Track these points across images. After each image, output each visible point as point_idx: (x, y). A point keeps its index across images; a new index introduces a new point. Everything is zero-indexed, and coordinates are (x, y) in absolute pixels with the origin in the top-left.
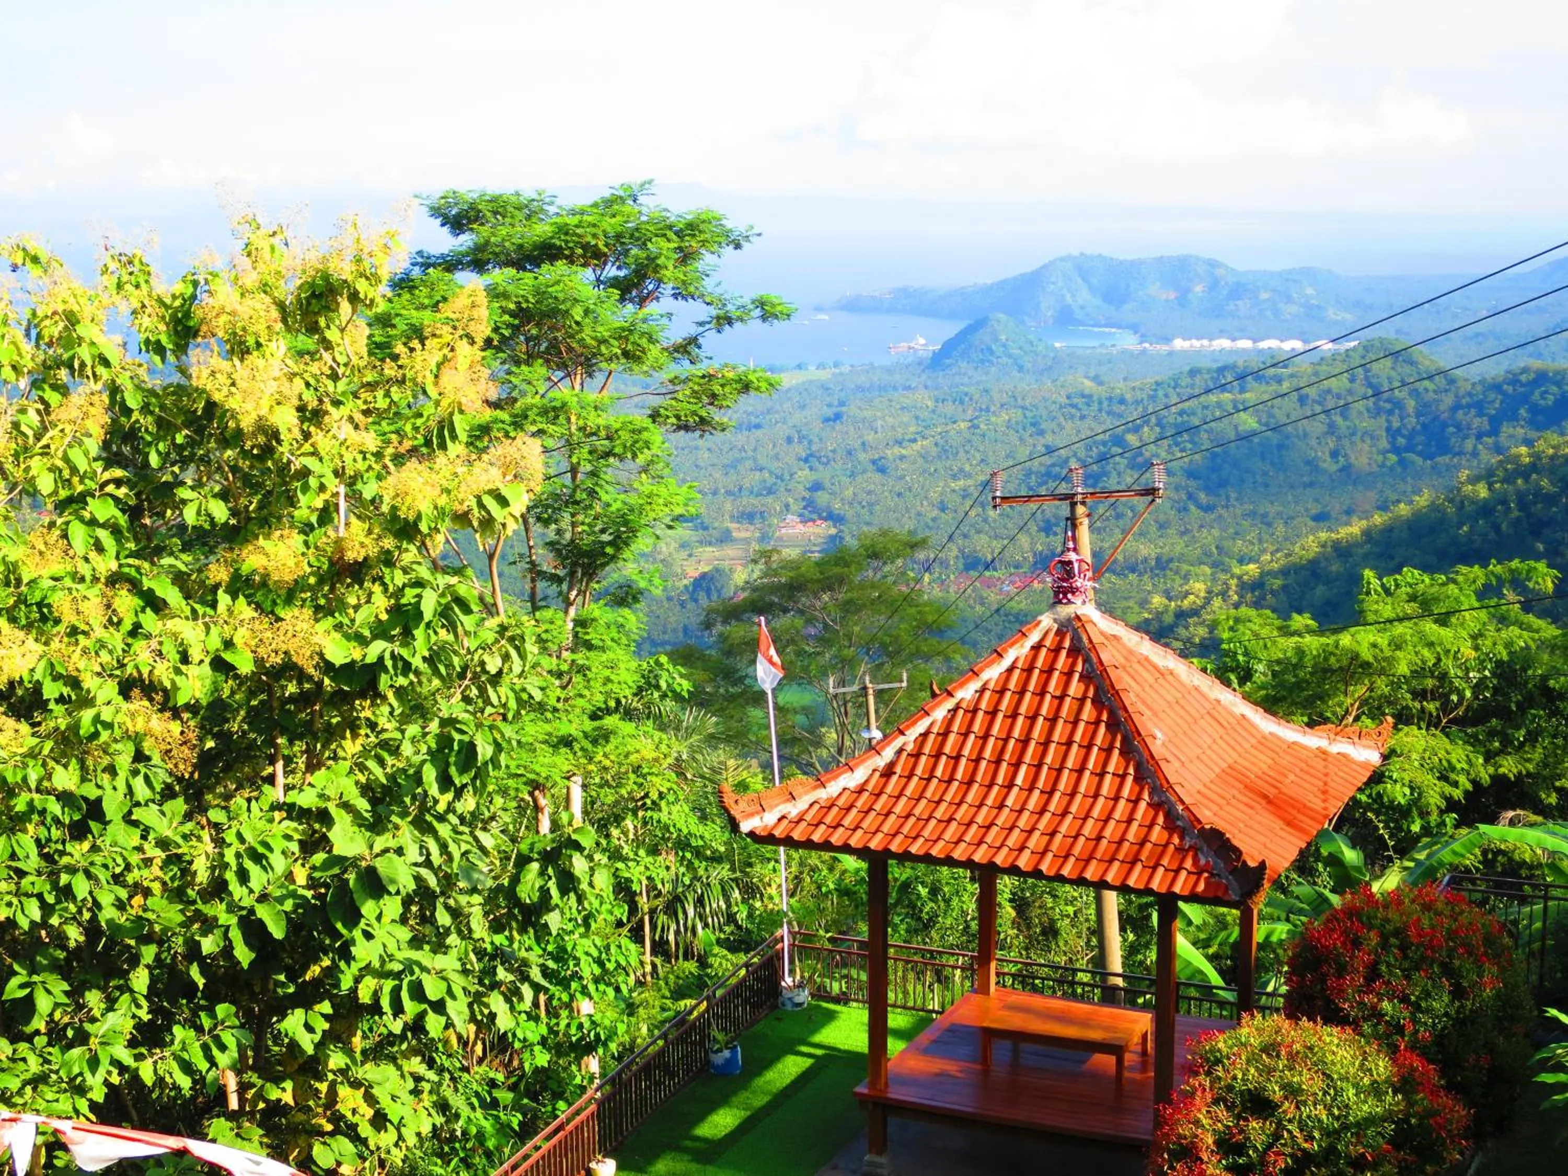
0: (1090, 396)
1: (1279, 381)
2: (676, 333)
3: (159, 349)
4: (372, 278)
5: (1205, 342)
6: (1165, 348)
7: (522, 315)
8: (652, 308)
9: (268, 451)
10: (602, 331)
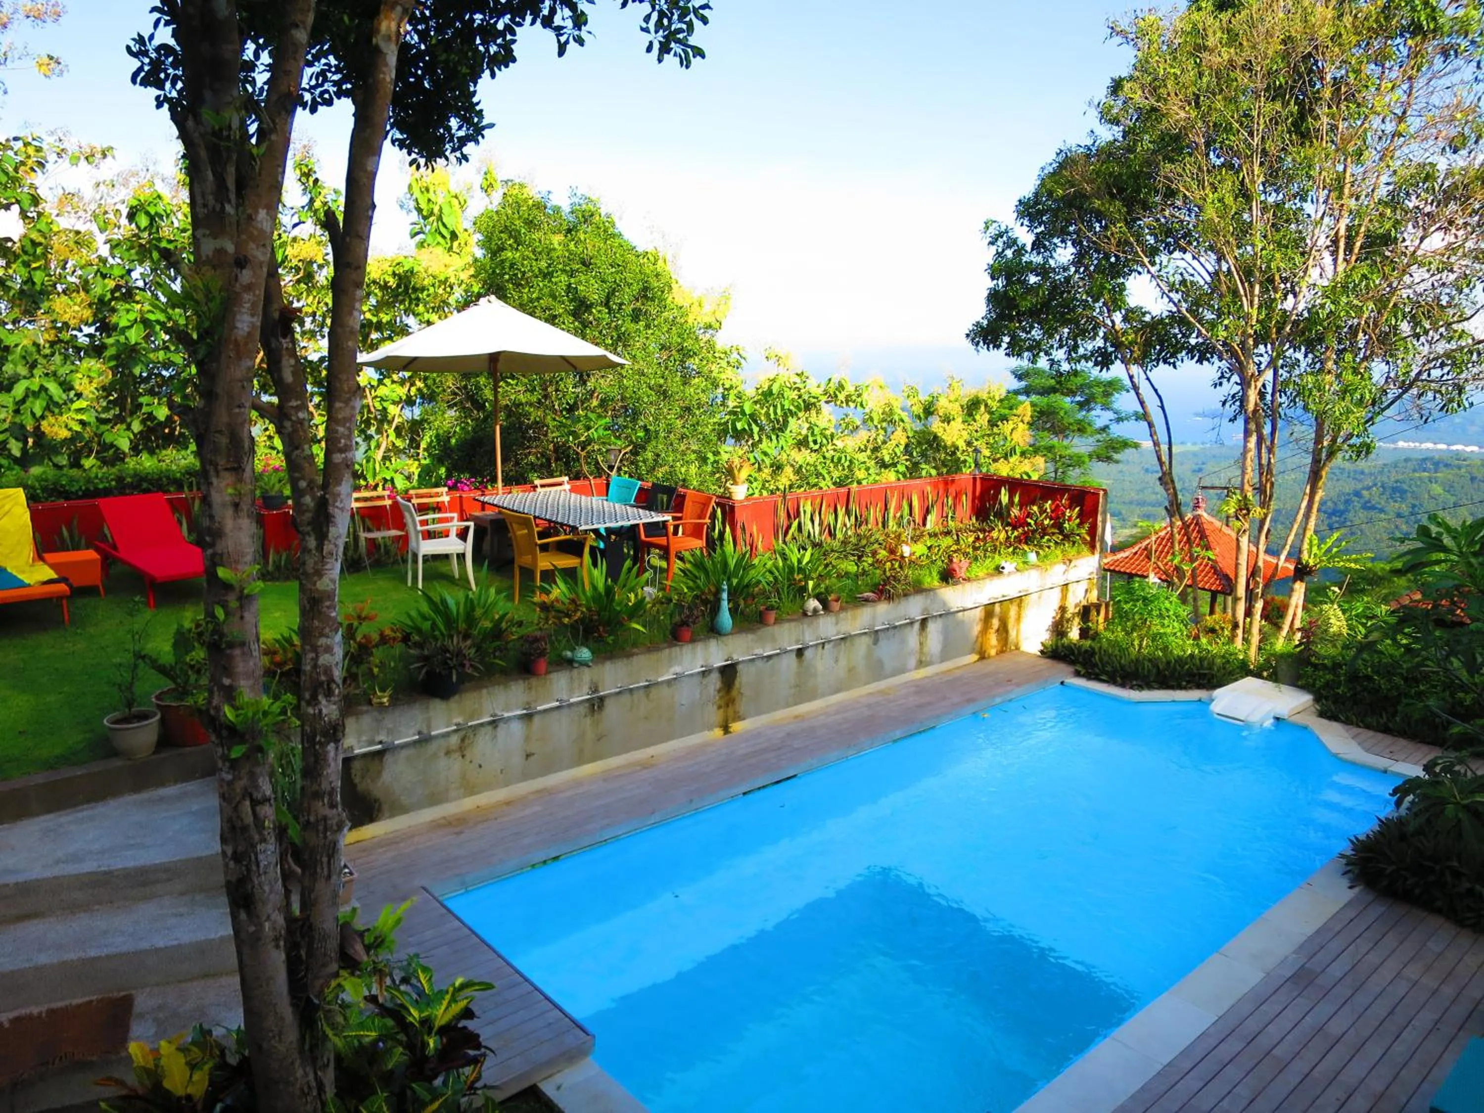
0: (1344, 469)
1: (1459, 468)
2: (1099, 423)
3: (919, 417)
4: (993, 399)
5: (1417, 444)
6: (1392, 446)
7: (1042, 413)
8: (1093, 413)
9: (954, 453)
10: (1071, 421)
